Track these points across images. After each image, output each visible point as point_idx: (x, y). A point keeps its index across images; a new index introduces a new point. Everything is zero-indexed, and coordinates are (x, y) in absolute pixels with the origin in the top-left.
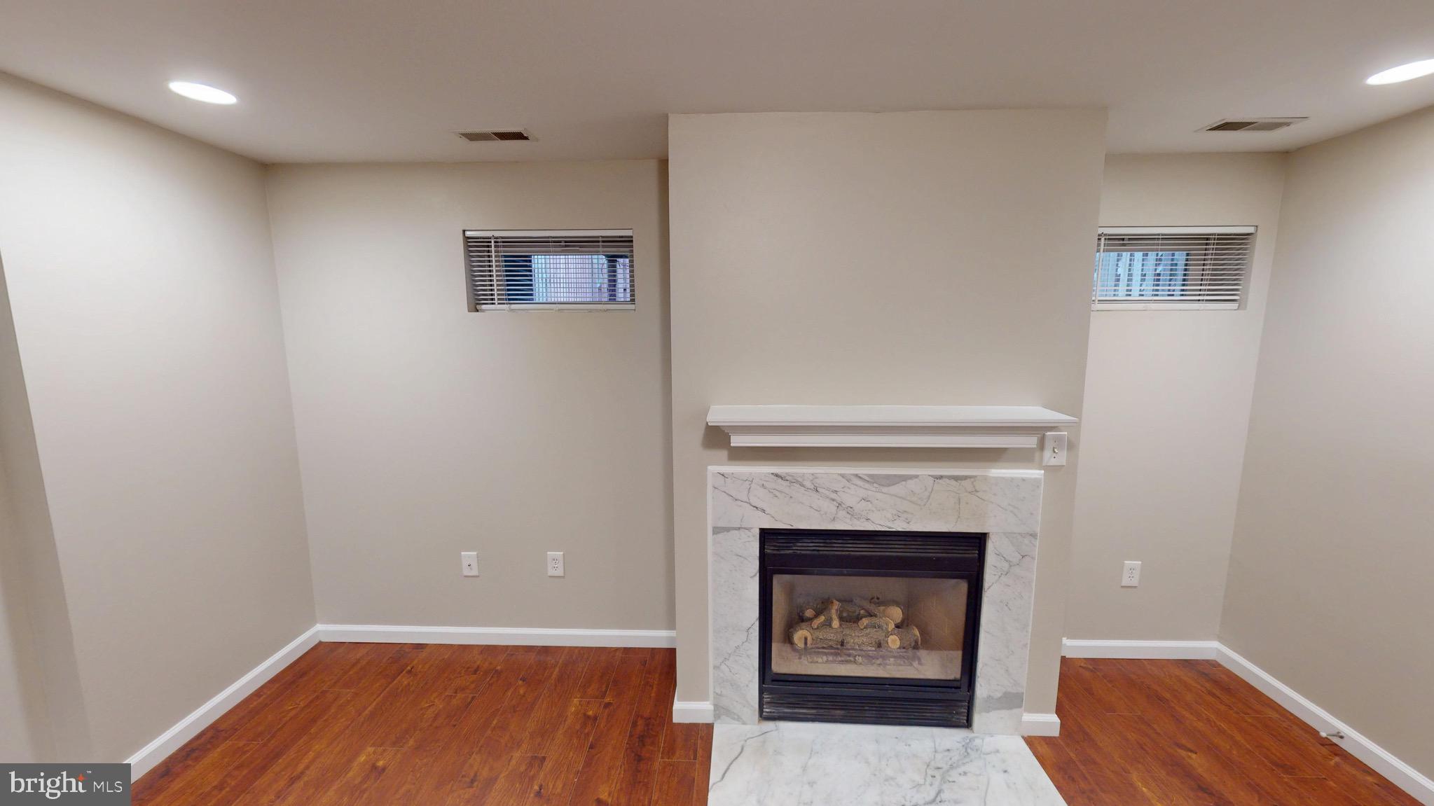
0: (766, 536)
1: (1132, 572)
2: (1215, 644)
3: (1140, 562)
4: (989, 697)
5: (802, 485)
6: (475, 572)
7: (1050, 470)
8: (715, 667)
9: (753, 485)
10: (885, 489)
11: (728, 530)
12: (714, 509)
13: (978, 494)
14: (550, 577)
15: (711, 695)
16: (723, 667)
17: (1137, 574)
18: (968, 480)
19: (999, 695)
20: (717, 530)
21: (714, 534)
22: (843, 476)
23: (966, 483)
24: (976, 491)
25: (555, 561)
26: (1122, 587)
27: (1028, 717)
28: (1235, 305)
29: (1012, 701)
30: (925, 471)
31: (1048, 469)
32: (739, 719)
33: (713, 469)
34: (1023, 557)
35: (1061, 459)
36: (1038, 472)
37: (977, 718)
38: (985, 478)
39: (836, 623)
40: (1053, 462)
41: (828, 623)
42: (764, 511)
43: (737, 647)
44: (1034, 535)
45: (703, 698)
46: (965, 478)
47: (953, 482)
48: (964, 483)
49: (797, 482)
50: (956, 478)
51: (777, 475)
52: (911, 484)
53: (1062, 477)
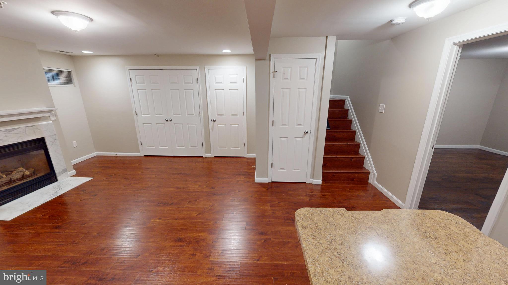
1: (75, 143)
2: (95, 153)
3: (75, 141)
10: (11, 133)
13: (39, 129)
17: (76, 144)
18: (35, 126)
19: (60, 171)
24: (38, 128)
26: (74, 147)
27: (69, 173)
28: (73, 86)
29: (65, 171)
31: (52, 121)
34: (55, 140)
35: (54, 118)
36: (50, 122)
37: (58, 178)
38: (39, 125)
39: (5, 176)
44: (55, 135)
46: (34, 126)
47: (31, 127)
48: (34, 127)
53: (56, 122)
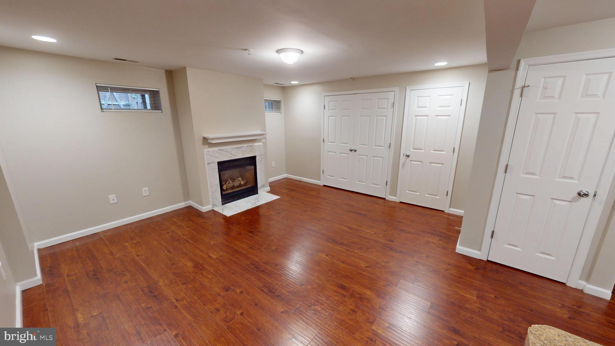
0: (219, 163)
2: (285, 175)
3: (274, 162)
4: (260, 186)
5: (224, 151)
6: (116, 201)
7: (263, 143)
8: (212, 196)
9: (215, 152)
10: (239, 150)
11: (210, 163)
12: (207, 159)
13: (254, 149)
14: (144, 196)
15: (211, 202)
16: (213, 195)
17: (274, 164)
19: (261, 186)
20: (208, 164)
21: (208, 165)
22: (232, 148)
23: (252, 147)
25: (145, 191)
26: (273, 167)
27: (266, 189)
28: (281, 113)
29: (263, 186)
30: (245, 145)
32: (218, 206)
33: (205, 150)
34: (261, 159)
36: (261, 143)
37: (259, 191)
38: (255, 145)
39: (231, 182)
40: (263, 141)
41: (229, 183)
42: (217, 158)
43: (216, 190)
44: (263, 155)
45: (209, 204)
49: (223, 150)
50: (250, 146)
51: (219, 149)
52: (243, 148)
53: (265, 144)
